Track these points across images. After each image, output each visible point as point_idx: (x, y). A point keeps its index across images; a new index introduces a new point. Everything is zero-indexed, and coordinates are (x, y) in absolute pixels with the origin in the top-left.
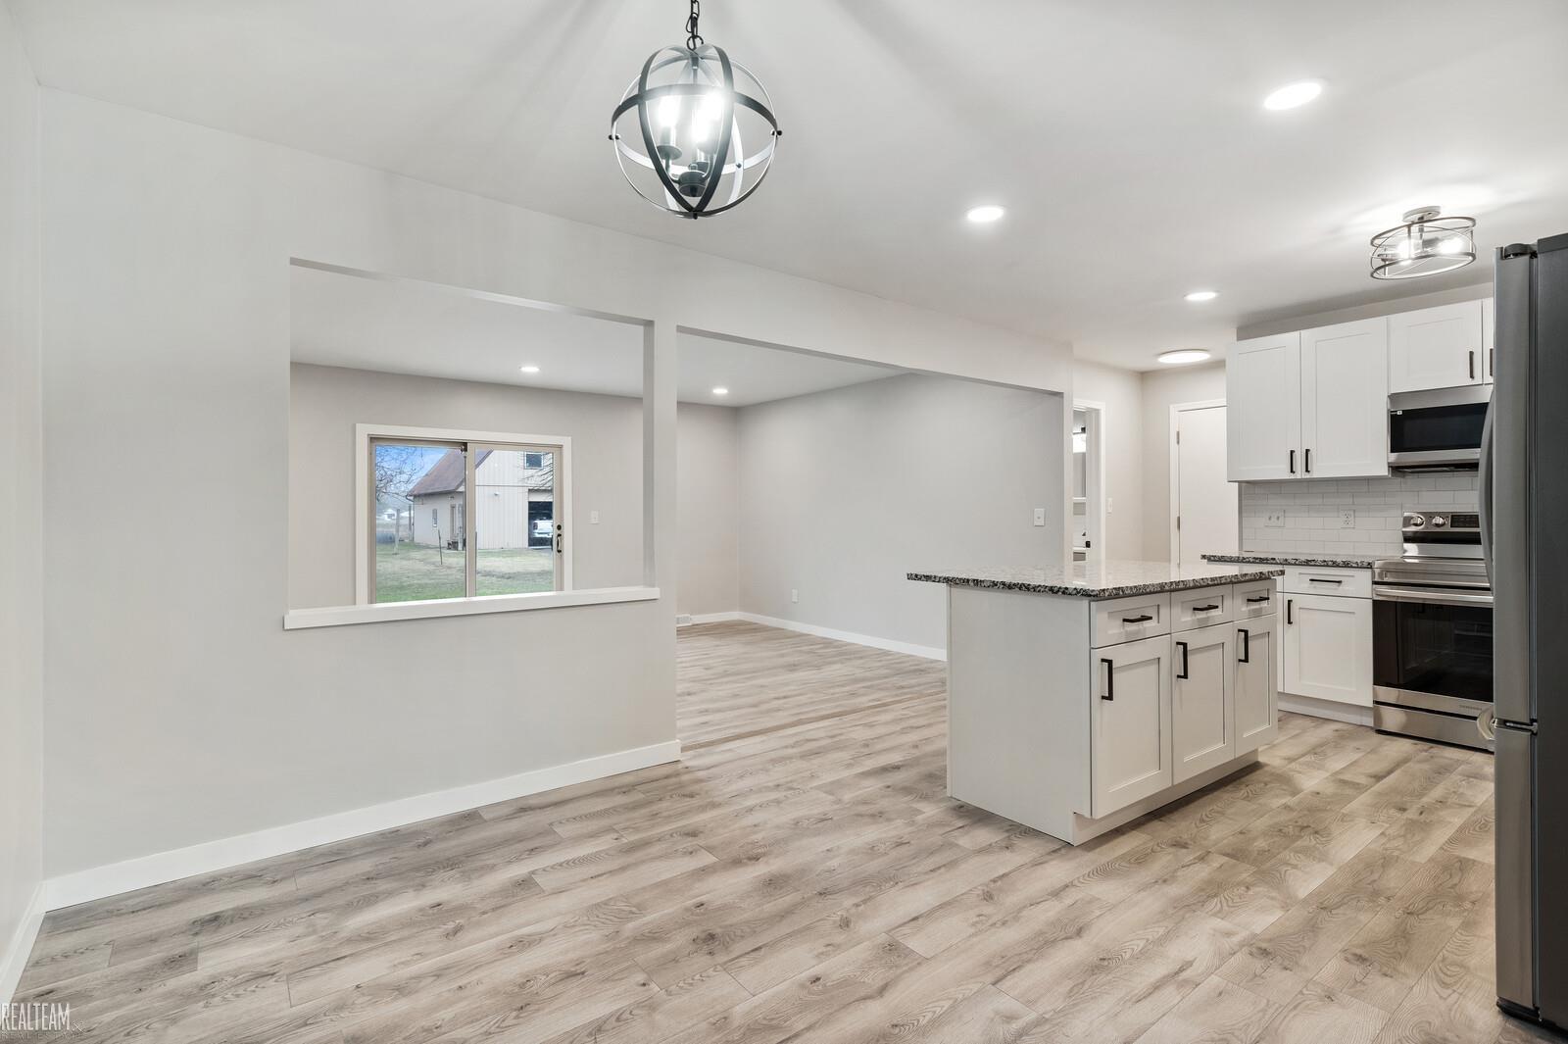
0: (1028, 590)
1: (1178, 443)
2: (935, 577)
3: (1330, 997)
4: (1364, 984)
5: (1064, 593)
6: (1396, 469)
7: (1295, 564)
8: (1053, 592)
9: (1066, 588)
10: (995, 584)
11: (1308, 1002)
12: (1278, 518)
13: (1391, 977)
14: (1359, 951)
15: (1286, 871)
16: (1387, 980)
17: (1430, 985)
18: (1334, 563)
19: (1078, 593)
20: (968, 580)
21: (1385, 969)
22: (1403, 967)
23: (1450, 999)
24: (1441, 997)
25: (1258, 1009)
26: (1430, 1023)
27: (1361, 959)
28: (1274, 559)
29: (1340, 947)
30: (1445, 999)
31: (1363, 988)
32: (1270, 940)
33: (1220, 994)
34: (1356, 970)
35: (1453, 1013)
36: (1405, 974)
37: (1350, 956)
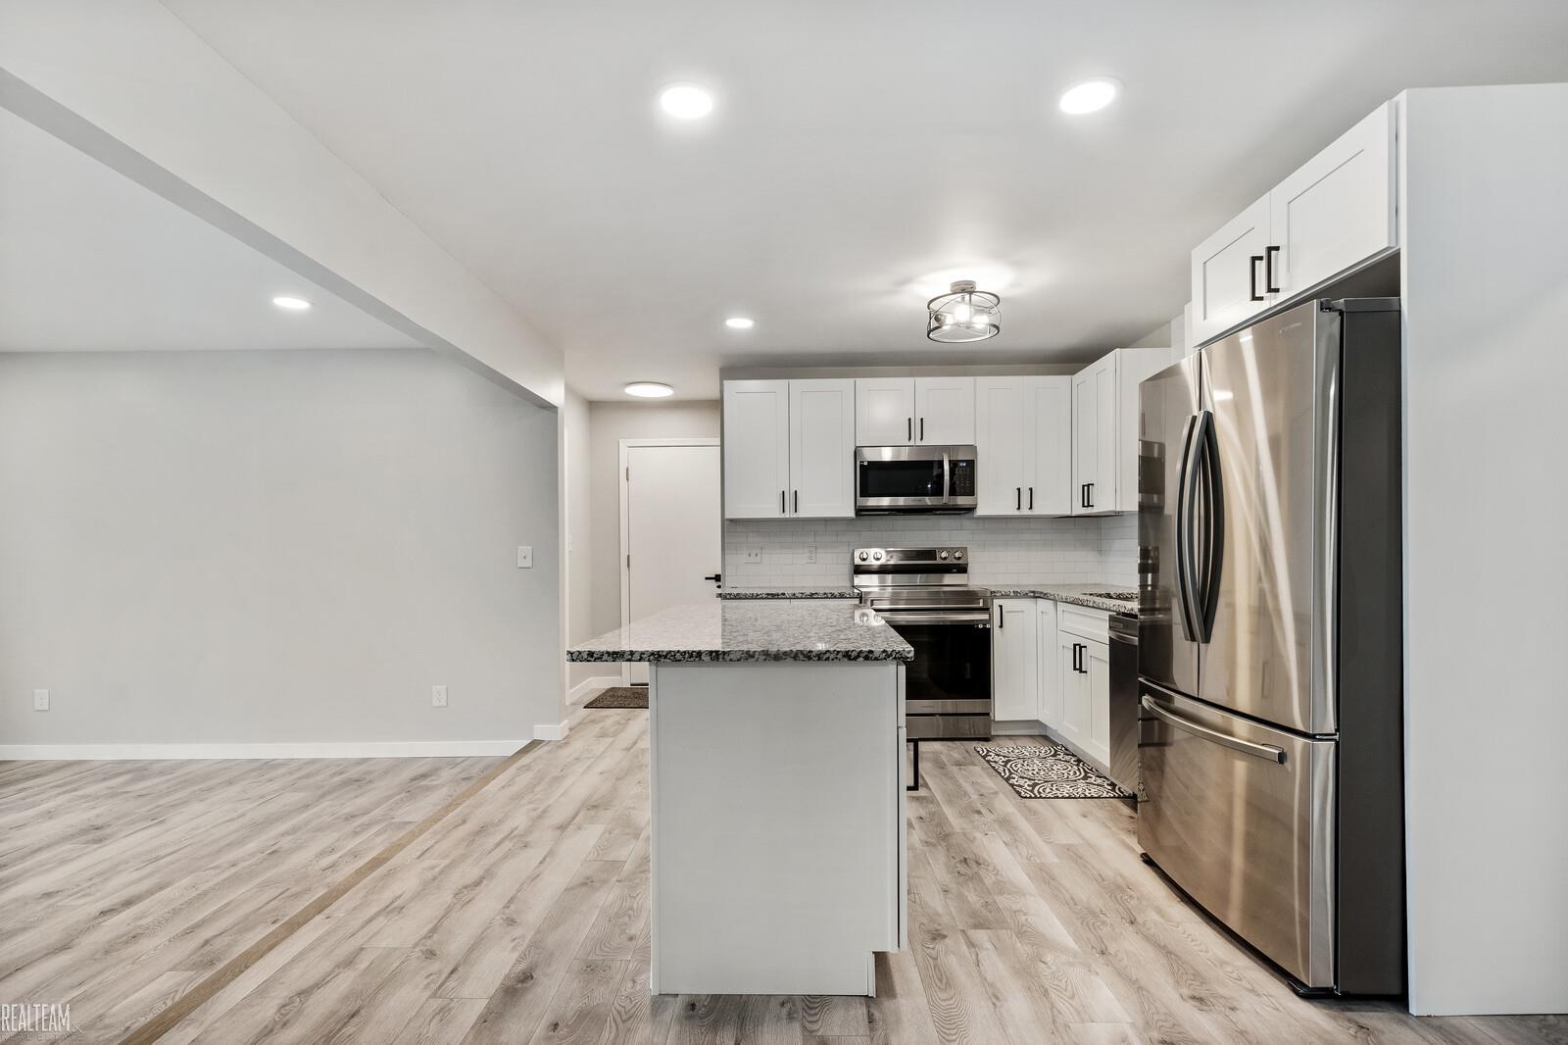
0: (810, 658)
1: (628, 479)
2: (632, 653)
5: (867, 658)
6: (861, 512)
7: (801, 598)
8: (850, 659)
9: (871, 652)
10: (749, 656)
12: (756, 555)
18: (833, 595)
19: (889, 656)
20: (699, 654)
28: (783, 594)
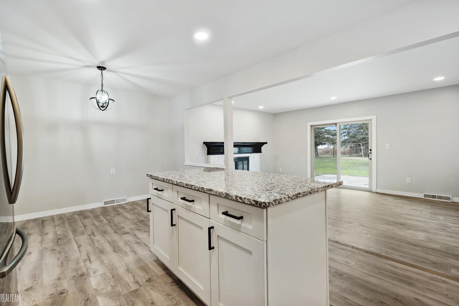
3: (59, 279)
4: (55, 288)
11: (62, 275)
13: (50, 295)
14: (64, 295)
15: (116, 303)
16: (50, 293)
17: (39, 302)
21: (53, 296)
22: (50, 301)
23: (32, 302)
24: (34, 301)
25: (69, 267)
26: (33, 292)
27: (62, 293)
29: (69, 291)
30: (33, 301)
31: (54, 287)
32: (85, 279)
33: (78, 264)
34: (60, 289)
35: (29, 299)
36: (47, 299)
37: (64, 291)
